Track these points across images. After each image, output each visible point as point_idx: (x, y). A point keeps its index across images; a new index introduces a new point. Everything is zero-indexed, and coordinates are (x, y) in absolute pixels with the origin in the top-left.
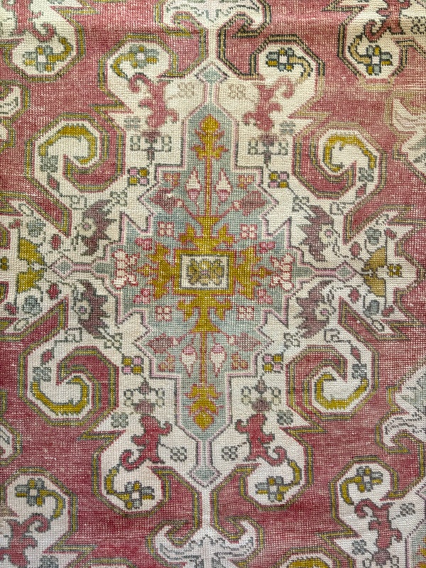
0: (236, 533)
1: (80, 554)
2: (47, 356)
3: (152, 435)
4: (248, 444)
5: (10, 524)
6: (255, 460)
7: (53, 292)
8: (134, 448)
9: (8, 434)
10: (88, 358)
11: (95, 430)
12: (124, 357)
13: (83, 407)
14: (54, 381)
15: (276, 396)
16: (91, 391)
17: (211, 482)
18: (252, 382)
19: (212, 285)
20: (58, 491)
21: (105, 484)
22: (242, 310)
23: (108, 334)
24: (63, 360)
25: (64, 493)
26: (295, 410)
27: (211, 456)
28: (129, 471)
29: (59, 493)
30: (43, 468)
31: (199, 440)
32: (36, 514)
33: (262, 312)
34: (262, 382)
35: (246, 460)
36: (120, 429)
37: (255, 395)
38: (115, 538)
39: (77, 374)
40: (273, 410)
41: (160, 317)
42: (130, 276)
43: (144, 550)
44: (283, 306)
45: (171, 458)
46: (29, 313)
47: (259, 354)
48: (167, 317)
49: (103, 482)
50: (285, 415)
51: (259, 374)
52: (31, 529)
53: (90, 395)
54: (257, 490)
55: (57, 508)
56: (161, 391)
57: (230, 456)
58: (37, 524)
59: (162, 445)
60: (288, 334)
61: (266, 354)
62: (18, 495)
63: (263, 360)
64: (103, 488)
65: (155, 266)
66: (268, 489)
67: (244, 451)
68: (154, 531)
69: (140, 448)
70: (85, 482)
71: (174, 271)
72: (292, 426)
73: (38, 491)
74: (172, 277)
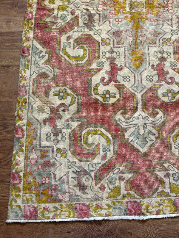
0: (154, 114)
1: (82, 122)
2: (69, 38)
3: (114, 71)
4: (157, 75)
5: (50, 108)
6: (161, 82)
7: (73, 12)
8: (106, 76)
9: (51, 69)
10: (87, 38)
11: (89, 68)
12: (102, 39)
13: (84, 59)
14: (72, 48)
15: (169, 55)
16: (88, 52)
17: (142, 91)
18: (158, 49)
19: (139, 10)
20: (72, 93)
21: (94, 91)
22: (152, 20)
23: (96, 29)
24: (76, 39)
25: (75, 94)
26: (177, 61)
27: (141, 79)
28: (104, 86)
29: (73, 94)
30: (66, 84)
31: (135, 73)
32: (62, 103)
33: (161, 21)
34: (162, 49)
35: (157, 82)
36: (100, 68)
37: (159, 55)
38: (98, 115)
39: (82, 45)
40: (168, 61)
41: (117, 23)
42: (105, 7)
43: (111, 121)
44: (170, 18)
45: (123, 80)
46: (63, 20)
47: (160, 38)
48: (120, 23)
49: (93, 90)
50: (173, 63)
51: (161, 46)
52: (59, 111)
53: (87, 53)
54: (162, 95)
55: (72, 101)
56: (118, 52)
57: (150, 80)
58: (62, 108)
59: (119, 75)
60: (173, 30)
61: (163, 38)
62: (55, 95)
63: (163, 40)
64: (93, 92)
65: (115, 3)
66: (168, 95)
67: (156, 78)
68: (116, 113)
69: (109, 76)
70: (84, 90)
71: (123, 5)
72: (176, 68)
73: (64, 94)
74: (122, 8)
